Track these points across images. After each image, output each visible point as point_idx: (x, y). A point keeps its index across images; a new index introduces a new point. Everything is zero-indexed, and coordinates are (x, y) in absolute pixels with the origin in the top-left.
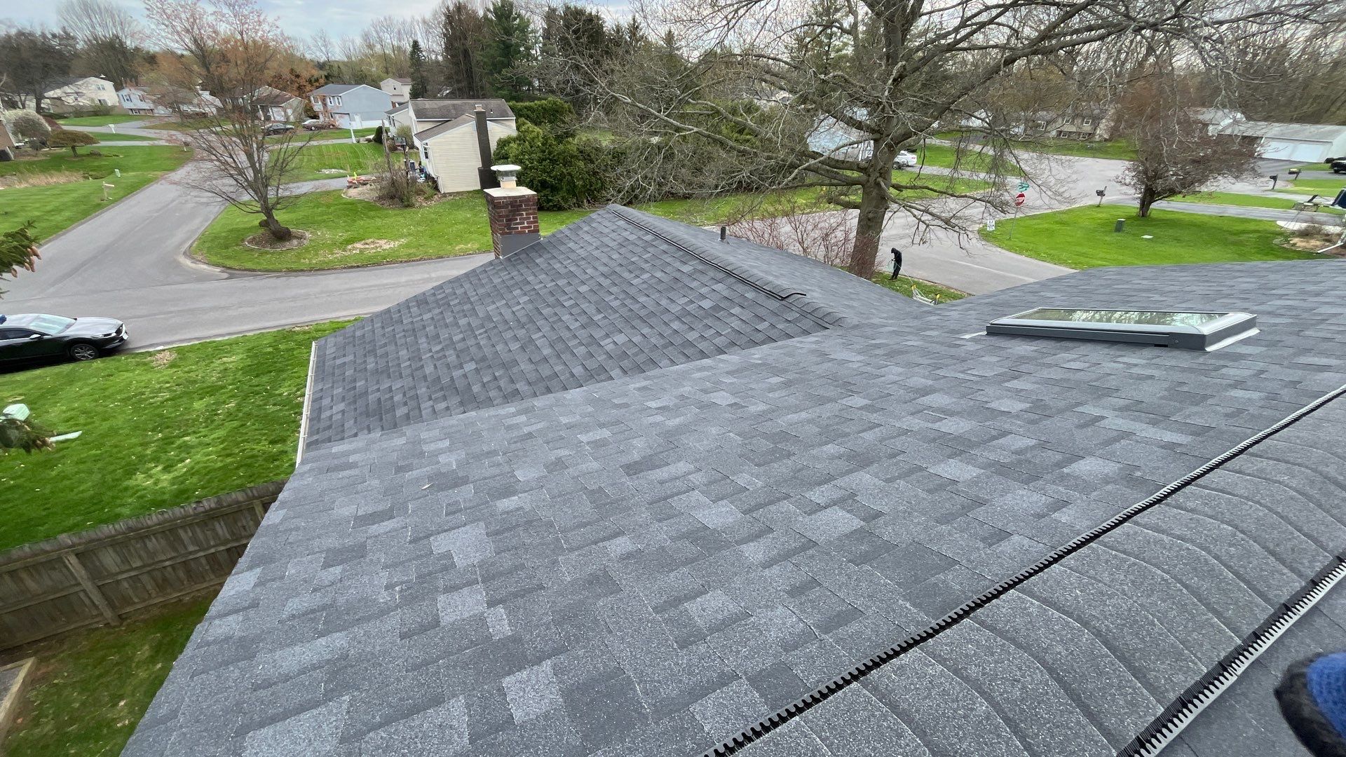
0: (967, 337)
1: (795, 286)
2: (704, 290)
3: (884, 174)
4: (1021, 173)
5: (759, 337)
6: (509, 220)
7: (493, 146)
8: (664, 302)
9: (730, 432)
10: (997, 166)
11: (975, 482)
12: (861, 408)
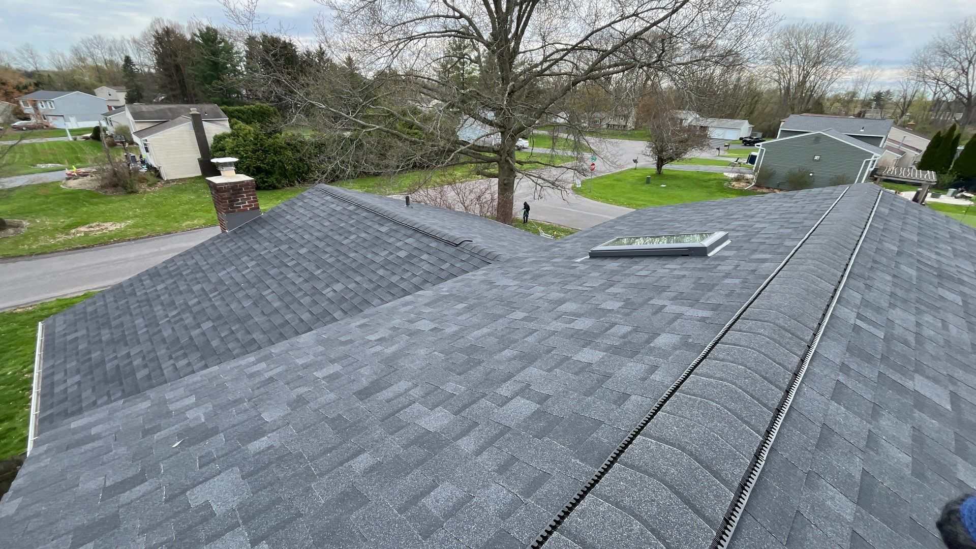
0: (579, 260)
1: (464, 235)
2: (399, 244)
3: (510, 154)
4: (591, 150)
5: (444, 275)
6: (232, 202)
7: (210, 141)
8: (369, 256)
9: (435, 351)
10: (577, 147)
11: (602, 362)
12: (523, 319)
